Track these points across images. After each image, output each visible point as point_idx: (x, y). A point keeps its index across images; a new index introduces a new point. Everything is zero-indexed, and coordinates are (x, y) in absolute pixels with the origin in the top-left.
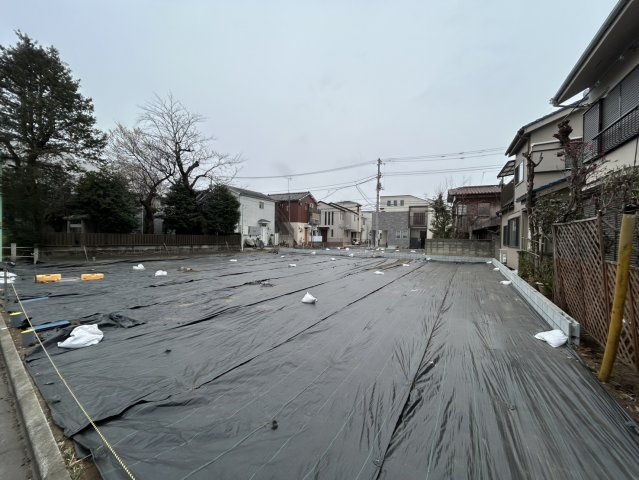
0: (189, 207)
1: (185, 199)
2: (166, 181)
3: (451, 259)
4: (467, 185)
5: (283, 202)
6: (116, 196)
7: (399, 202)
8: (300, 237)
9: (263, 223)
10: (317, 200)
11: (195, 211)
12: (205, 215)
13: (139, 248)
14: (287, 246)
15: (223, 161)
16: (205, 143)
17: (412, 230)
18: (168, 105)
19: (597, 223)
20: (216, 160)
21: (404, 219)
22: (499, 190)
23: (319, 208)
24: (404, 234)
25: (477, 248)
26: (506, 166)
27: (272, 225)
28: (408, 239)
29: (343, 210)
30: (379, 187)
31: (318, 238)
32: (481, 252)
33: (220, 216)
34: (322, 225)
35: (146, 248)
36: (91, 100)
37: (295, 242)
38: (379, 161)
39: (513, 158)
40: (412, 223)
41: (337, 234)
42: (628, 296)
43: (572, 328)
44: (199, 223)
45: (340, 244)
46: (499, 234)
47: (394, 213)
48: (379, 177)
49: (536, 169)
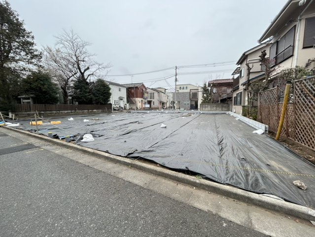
0: (86, 90)
1: (84, 86)
2: (73, 77)
3: (211, 112)
4: (218, 79)
5: (129, 88)
6: (49, 85)
7: (185, 88)
8: (139, 105)
9: (121, 99)
10: (146, 87)
11: (89, 92)
12: (94, 94)
13: (63, 112)
14: (134, 109)
15: (100, 67)
16: (91, 57)
17: (191, 101)
18: (71, 36)
19: (276, 89)
20: (97, 66)
21: (188, 96)
22: (232, 81)
23: (147, 91)
24: (188, 102)
25: (222, 107)
26: (236, 70)
27: (125, 100)
28: (189, 105)
29: (158, 92)
30: (176, 80)
31: (148, 106)
32: (224, 109)
33: (101, 95)
34: (149, 100)
35: (66, 112)
36: (31, 32)
37: (137, 108)
38: (176, 67)
39: (239, 66)
40: (191, 97)
41: (156, 104)
42: (285, 117)
43: (266, 128)
44: (91, 98)
45: (158, 108)
46: (232, 100)
47: (183, 93)
48: (176, 75)
49: (251, 71)
